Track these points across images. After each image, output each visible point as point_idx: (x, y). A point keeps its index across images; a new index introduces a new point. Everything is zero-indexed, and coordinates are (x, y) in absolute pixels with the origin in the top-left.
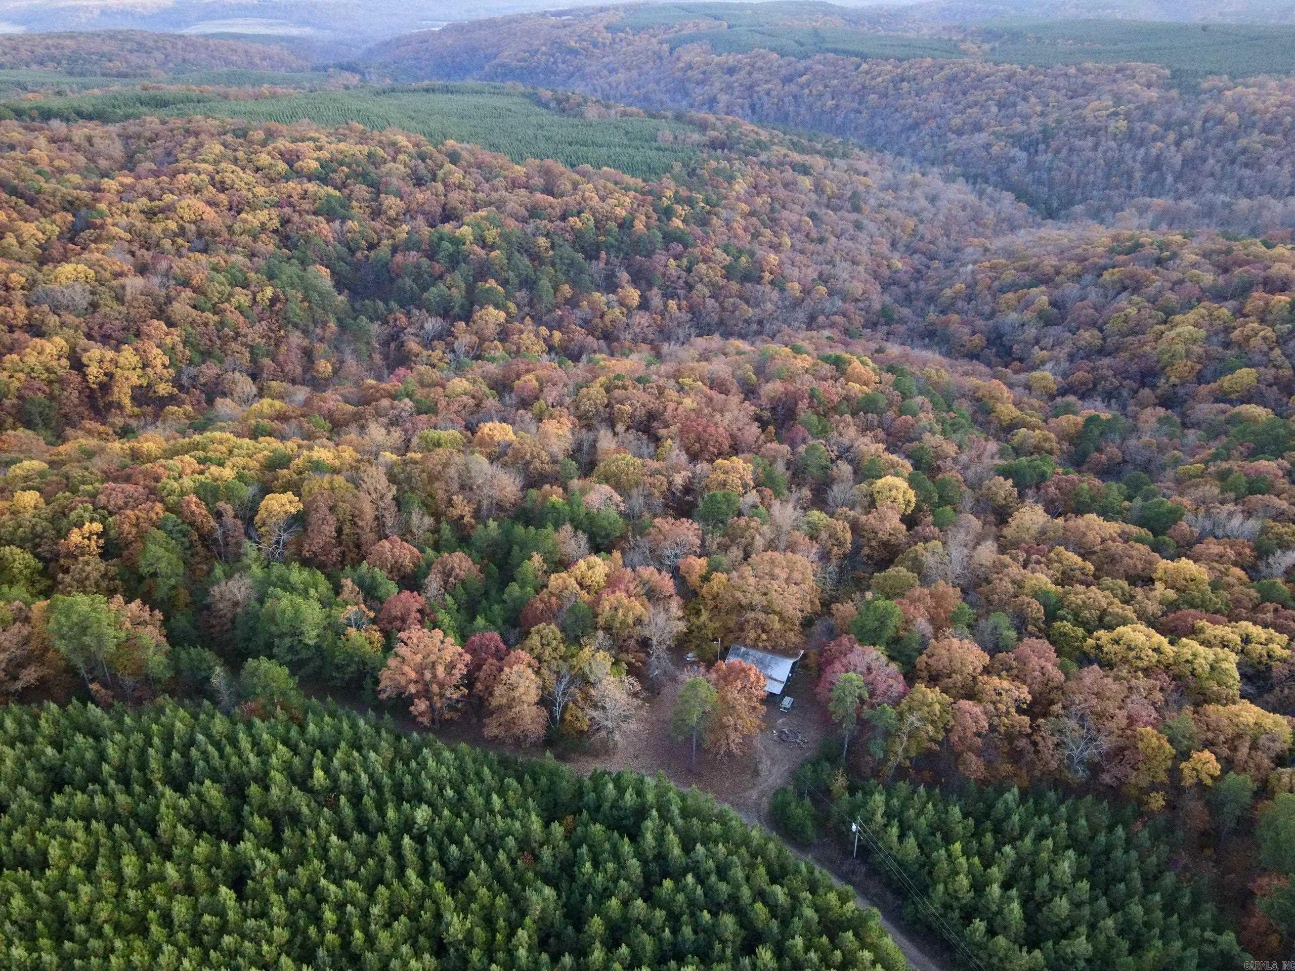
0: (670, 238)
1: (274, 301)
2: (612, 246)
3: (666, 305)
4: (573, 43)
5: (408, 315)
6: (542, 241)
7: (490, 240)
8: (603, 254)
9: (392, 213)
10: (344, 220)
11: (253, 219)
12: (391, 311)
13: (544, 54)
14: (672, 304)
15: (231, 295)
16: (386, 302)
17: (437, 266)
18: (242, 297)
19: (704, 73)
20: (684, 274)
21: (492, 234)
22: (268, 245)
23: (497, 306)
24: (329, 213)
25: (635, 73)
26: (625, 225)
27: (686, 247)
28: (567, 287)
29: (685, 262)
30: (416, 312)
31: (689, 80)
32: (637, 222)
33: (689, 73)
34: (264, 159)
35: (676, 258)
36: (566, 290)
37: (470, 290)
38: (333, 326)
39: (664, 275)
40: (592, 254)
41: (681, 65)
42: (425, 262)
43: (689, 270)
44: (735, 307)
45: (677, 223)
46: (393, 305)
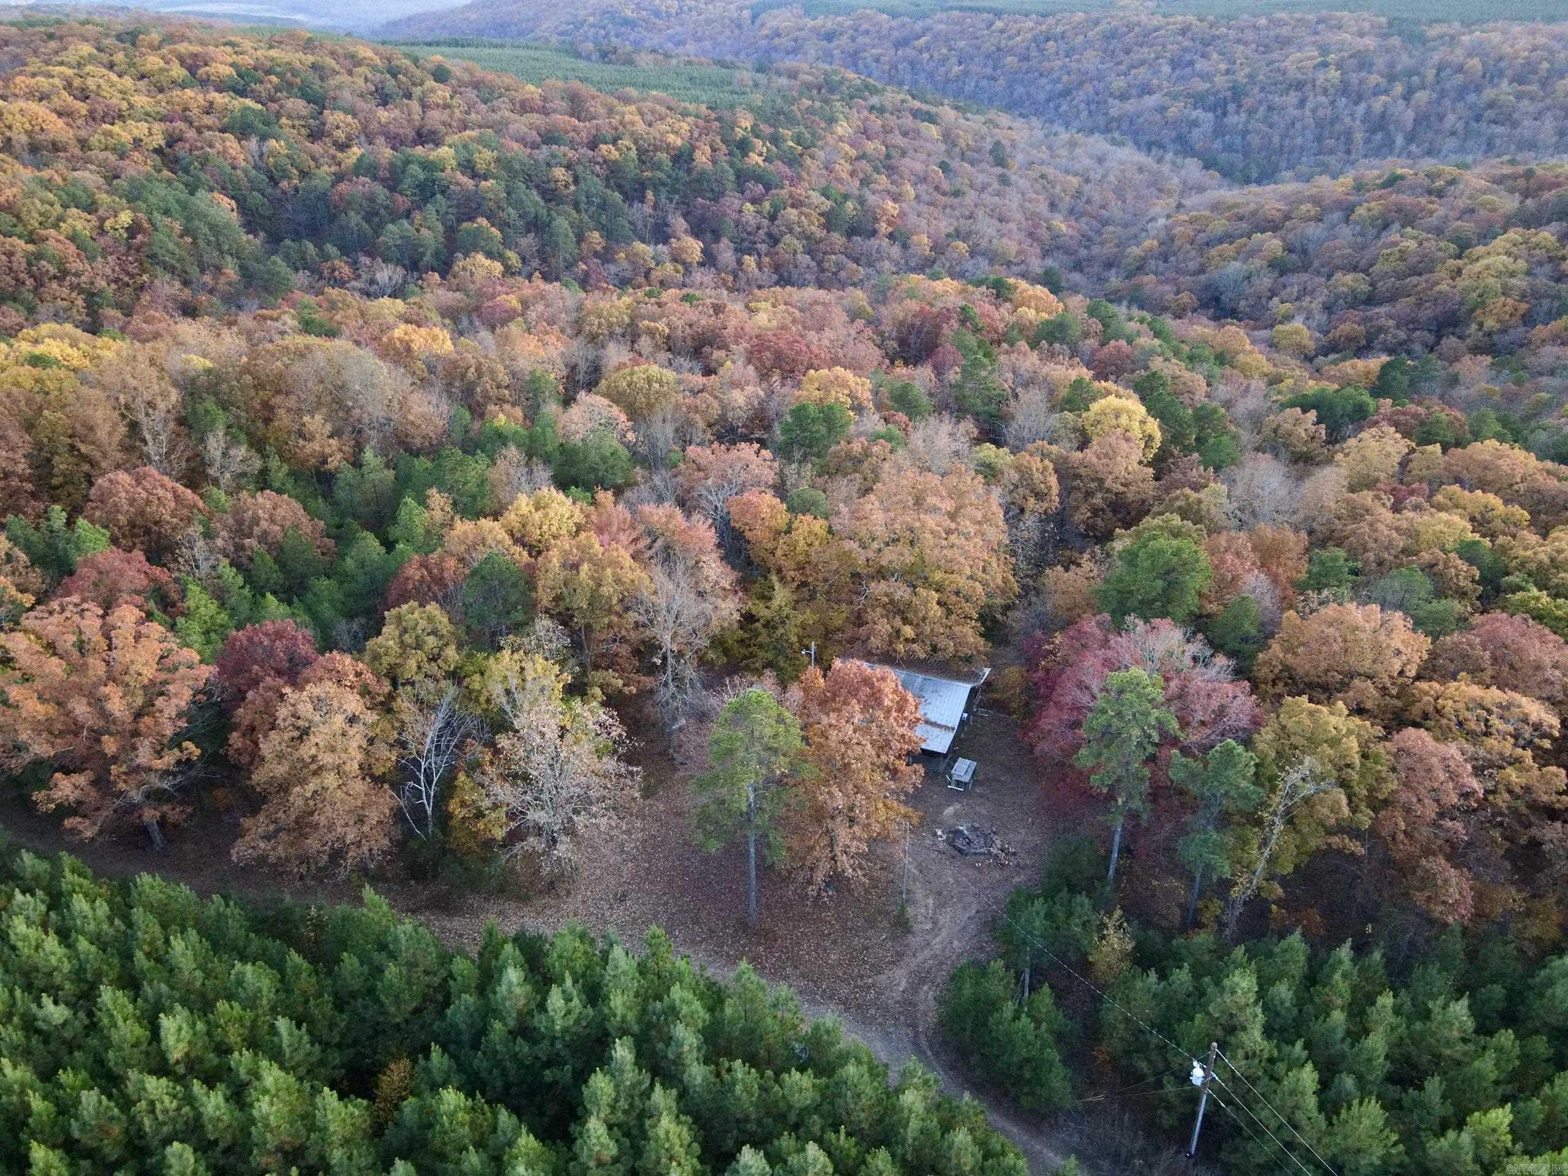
0: (742, 177)
1: (133, 230)
2: (664, 184)
3: (740, 263)
4: (629, 13)
5: (355, 265)
6: (559, 173)
7: (481, 167)
8: (650, 194)
9: (340, 135)
10: (263, 138)
11: (123, 133)
12: (327, 258)
13: (592, 26)
14: (750, 261)
15: (61, 219)
16: (320, 247)
17: (400, 199)
18: (79, 222)
19: (795, 40)
20: (765, 222)
21: (484, 157)
22: (139, 166)
23: (489, 255)
24: (242, 129)
25: (707, 44)
26: (682, 158)
27: (768, 187)
28: (596, 234)
29: (767, 205)
30: (365, 260)
31: (775, 49)
32: (698, 154)
33: (777, 41)
34: (153, 62)
35: (754, 201)
36: (596, 238)
37: (451, 232)
38: (231, 271)
39: (737, 223)
40: (635, 192)
41: (765, 32)
42: (381, 192)
43: (773, 218)
44: (840, 267)
45: (755, 159)
46: (331, 249)
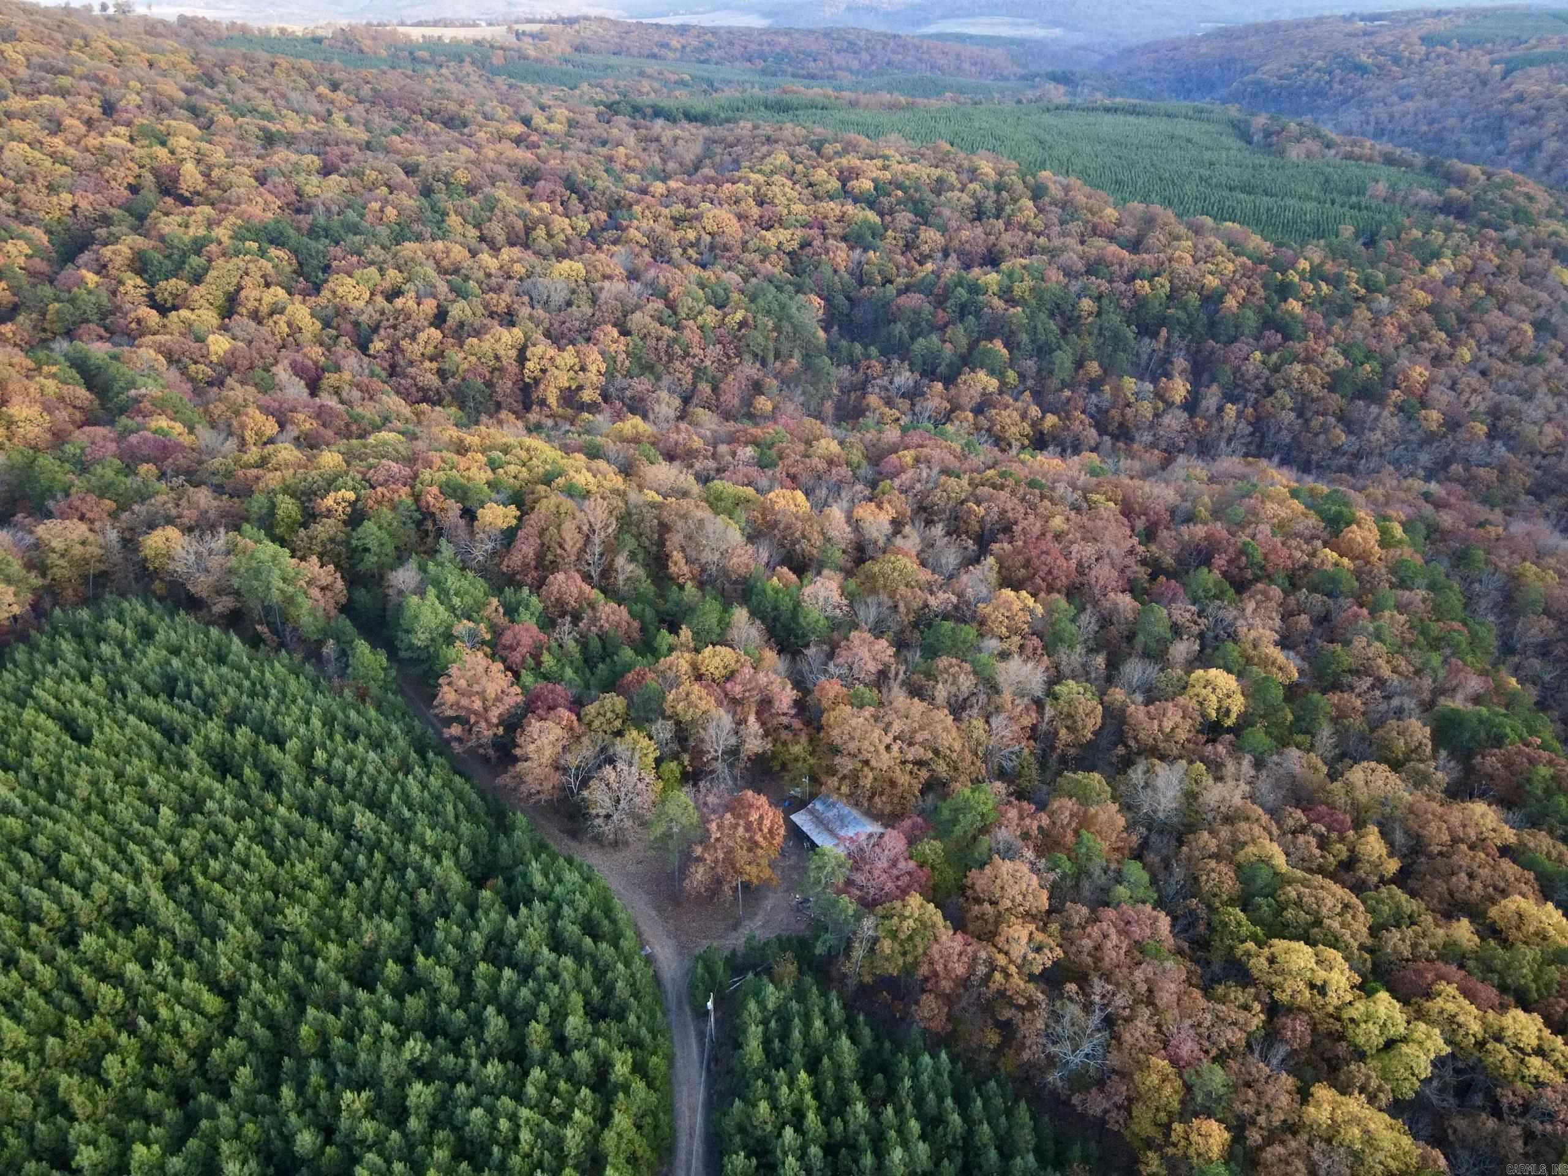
0: (1270, 322)
1: (743, 324)
2: (1179, 322)
3: (1220, 409)
5: (887, 366)
6: (1086, 304)
7: (1017, 292)
8: (1164, 332)
9: (925, 249)
10: (865, 250)
11: (772, 238)
12: (868, 357)
14: (1231, 410)
15: (700, 313)
16: (866, 347)
17: (941, 313)
18: (710, 316)
19: (1538, 109)
20: (1267, 372)
21: (1020, 289)
22: (774, 267)
23: (992, 372)
24: (855, 239)
25: (1434, 103)
26: (1212, 300)
27: (1286, 338)
28: (1095, 364)
29: (1274, 357)
30: (896, 362)
31: (1511, 116)
32: (1229, 297)
33: (1516, 107)
34: (820, 174)
35: (1267, 351)
36: (1094, 368)
37: (973, 345)
38: (795, 362)
39: (1237, 370)
40: (1147, 330)
41: (1507, 95)
42: (927, 308)
43: (1276, 369)
44: (1325, 429)
45: (1294, 306)
46: (873, 350)
